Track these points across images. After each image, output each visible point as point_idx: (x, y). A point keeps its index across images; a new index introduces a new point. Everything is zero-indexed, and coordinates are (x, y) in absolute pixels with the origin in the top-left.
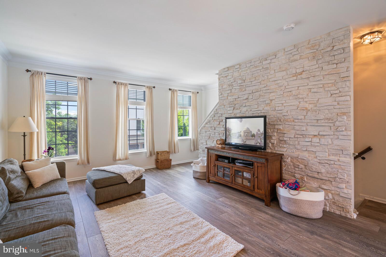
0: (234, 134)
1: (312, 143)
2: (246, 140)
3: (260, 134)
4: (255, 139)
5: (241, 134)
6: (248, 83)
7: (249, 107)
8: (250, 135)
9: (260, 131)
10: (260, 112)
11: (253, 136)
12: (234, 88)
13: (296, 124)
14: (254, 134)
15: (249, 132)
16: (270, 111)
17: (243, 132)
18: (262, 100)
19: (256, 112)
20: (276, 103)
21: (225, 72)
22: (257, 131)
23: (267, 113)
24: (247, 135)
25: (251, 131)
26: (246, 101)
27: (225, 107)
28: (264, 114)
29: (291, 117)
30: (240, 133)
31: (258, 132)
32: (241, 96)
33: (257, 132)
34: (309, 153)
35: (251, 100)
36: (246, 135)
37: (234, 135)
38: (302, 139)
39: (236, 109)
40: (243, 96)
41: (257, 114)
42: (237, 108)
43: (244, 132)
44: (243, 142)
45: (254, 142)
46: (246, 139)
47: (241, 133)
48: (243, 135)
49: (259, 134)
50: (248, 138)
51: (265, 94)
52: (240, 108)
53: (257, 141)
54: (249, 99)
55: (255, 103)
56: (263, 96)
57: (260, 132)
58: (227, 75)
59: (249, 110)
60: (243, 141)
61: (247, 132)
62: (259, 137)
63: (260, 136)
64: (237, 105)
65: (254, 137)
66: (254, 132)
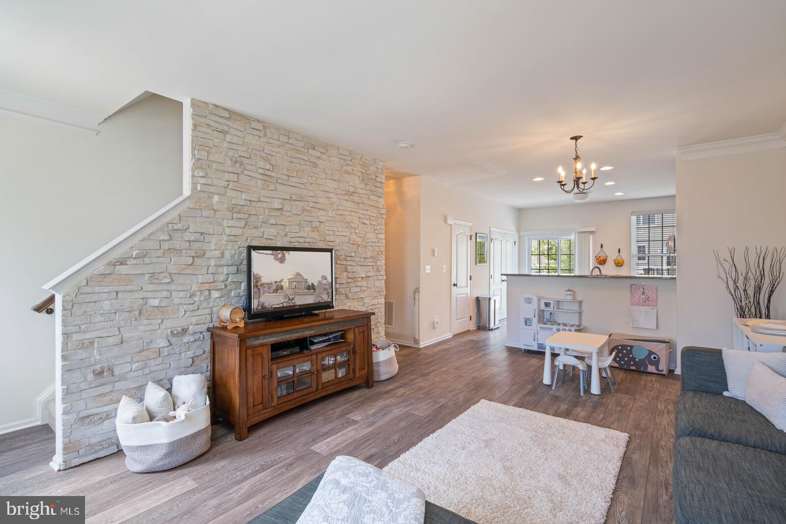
0: (266, 284)
1: (362, 288)
2: (294, 296)
3: (327, 284)
4: (315, 294)
5: (284, 285)
6: (282, 177)
7: (282, 227)
8: (304, 285)
9: (326, 279)
10: (302, 240)
11: (312, 287)
12: (246, 172)
13: (348, 263)
14: (312, 284)
15: (301, 280)
16: (318, 241)
17: (287, 281)
18: (307, 218)
19: (297, 239)
20: (327, 228)
21: (219, 116)
22: (320, 279)
23: (315, 244)
24: (296, 286)
25: (307, 280)
26: (278, 213)
27: (216, 216)
28: (310, 245)
29: (343, 253)
30: (280, 282)
31: (323, 280)
32: (266, 200)
33: (319, 282)
34: (358, 302)
35: (288, 214)
36: (294, 287)
37: (266, 286)
38: (353, 285)
39: (254, 227)
40: (270, 201)
41: (298, 244)
42: (256, 226)
43: (289, 282)
44: (288, 299)
45: (314, 299)
46: (294, 294)
47: (282, 283)
48: (288, 287)
49: (325, 284)
50: (298, 291)
51: (313, 209)
52: (261, 227)
53: (320, 297)
54: (284, 209)
55: (296, 222)
56: (308, 211)
57: (326, 281)
58: (226, 128)
59: (282, 233)
60: (286, 297)
61: (296, 282)
62: (325, 289)
63: (327, 289)
64: (252, 218)
65: (313, 291)
66: (314, 280)
